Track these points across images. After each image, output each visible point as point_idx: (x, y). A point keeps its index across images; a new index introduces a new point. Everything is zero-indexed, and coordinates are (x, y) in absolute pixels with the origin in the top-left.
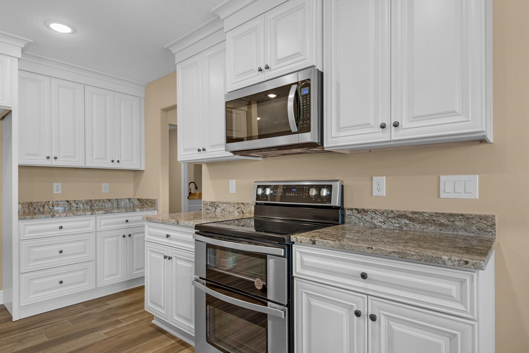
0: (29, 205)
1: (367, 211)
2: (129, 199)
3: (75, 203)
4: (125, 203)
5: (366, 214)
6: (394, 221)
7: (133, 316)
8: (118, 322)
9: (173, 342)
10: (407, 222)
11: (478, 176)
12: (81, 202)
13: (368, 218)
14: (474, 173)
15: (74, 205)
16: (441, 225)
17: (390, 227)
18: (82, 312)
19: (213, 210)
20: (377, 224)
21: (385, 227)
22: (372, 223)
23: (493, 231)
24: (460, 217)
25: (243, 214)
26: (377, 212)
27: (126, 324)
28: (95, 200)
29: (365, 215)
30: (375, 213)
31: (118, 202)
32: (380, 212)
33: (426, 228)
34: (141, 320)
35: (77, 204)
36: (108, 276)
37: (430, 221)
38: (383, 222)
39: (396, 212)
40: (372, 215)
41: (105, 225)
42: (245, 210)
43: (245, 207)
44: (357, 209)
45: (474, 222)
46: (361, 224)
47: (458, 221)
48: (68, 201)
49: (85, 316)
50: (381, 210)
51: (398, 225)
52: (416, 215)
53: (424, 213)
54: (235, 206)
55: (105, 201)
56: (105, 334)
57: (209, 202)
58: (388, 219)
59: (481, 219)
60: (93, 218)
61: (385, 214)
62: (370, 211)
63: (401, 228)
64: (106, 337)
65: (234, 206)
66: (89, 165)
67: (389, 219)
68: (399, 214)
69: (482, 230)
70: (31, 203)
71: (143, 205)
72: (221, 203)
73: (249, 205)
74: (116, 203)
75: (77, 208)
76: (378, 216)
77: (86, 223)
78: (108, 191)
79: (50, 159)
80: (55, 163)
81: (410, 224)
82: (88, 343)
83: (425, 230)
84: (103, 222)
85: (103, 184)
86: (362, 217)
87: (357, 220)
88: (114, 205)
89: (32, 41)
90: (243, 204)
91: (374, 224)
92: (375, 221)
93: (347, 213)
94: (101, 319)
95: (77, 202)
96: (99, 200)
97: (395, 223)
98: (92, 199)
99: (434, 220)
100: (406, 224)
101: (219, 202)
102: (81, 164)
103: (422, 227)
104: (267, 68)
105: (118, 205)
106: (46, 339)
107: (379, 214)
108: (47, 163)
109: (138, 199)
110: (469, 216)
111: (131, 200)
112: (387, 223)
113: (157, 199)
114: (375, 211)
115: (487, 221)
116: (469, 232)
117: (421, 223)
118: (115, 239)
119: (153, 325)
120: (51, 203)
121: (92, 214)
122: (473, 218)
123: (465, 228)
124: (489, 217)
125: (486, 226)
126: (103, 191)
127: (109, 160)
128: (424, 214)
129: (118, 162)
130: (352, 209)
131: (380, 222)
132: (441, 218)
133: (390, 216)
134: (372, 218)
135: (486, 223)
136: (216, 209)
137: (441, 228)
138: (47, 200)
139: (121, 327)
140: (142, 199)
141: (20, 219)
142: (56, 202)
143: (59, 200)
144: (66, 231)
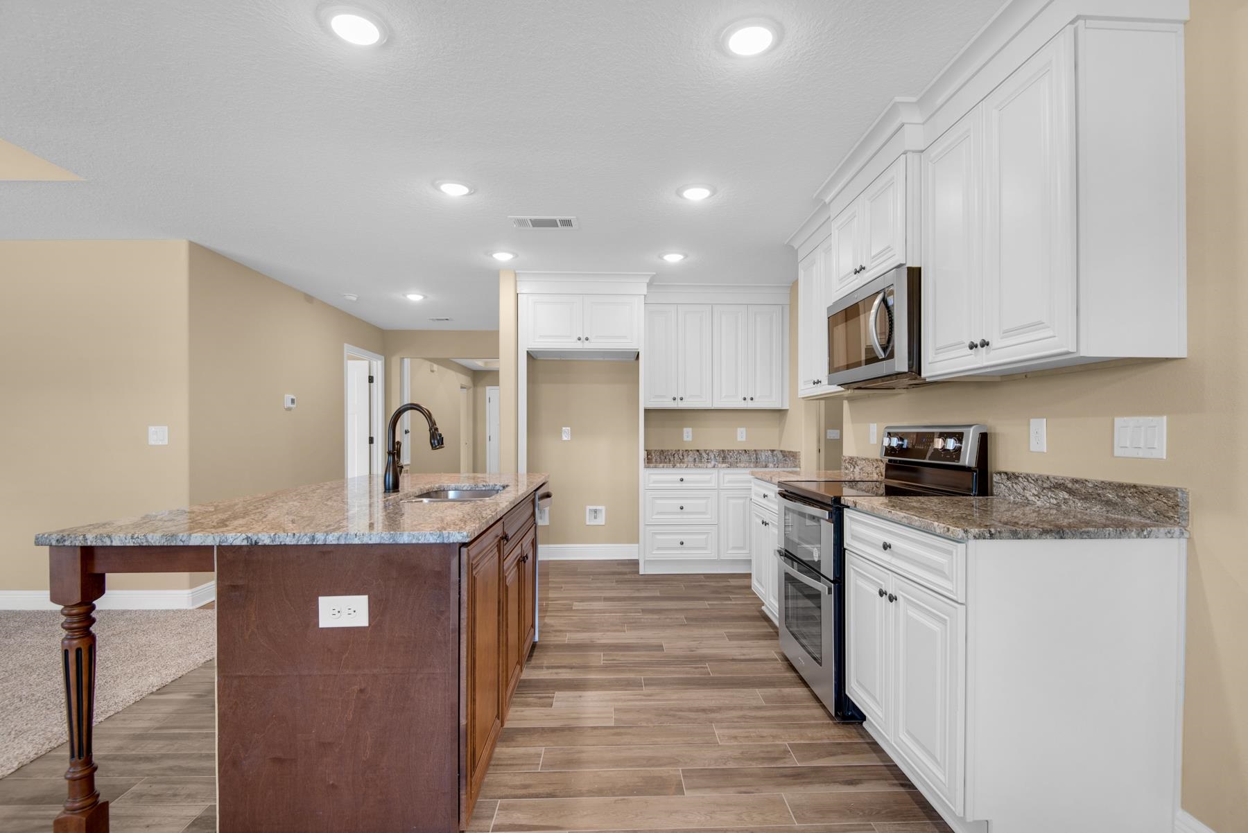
0: (660, 454)
1: (1018, 477)
2: (773, 451)
3: (706, 452)
4: (766, 456)
5: (1017, 481)
6: (1050, 493)
7: (747, 598)
8: (729, 599)
9: (772, 630)
10: (1066, 496)
11: (1165, 418)
12: (712, 451)
13: (1019, 489)
14: (1158, 412)
16: (1108, 503)
17: (1045, 505)
18: (700, 582)
19: (852, 470)
20: (1030, 498)
21: (1039, 503)
22: (1024, 496)
23: (1176, 516)
24: (1132, 490)
26: (1029, 479)
27: (734, 603)
28: (728, 450)
29: (1016, 483)
30: (1028, 481)
31: (757, 454)
32: (1033, 478)
33: (1090, 508)
34: (751, 604)
35: (708, 454)
36: (734, 548)
37: (1094, 496)
38: (1036, 495)
39: (1052, 480)
40: (1025, 483)
41: (729, 482)
44: (1006, 473)
45: (1151, 499)
46: (1012, 498)
47: (1129, 497)
48: (698, 451)
49: (701, 586)
50: (1034, 476)
51: (1055, 502)
52: (1077, 485)
53: (1086, 481)
55: (741, 451)
56: (709, 604)
58: (1042, 491)
59: (1160, 494)
60: (715, 471)
61: (1040, 483)
62: (1022, 476)
63: (1058, 505)
64: (708, 607)
66: (717, 405)
67: (1045, 491)
68: (1056, 483)
69: (1161, 514)
70: (662, 451)
71: (785, 460)
72: (860, 459)
74: (755, 455)
76: (1032, 485)
77: (708, 477)
78: (744, 439)
79: (676, 400)
80: (681, 406)
81: (1069, 499)
82: (691, 607)
83: (1088, 510)
84: (728, 478)
85: (738, 429)
86: (1013, 486)
87: (1006, 491)
88: (752, 458)
89: (655, 273)
91: (1027, 498)
92: (1028, 494)
93: (994, 479)
94: (713, 592)
95: (708, 452)
96: (733, 451)
97: (1051, 497)
98: (726, 448)
99: (1099, 495)
100: (1065, 499)
101: (857, 458)
102: (708, 405)
103: (1084, 506)
104: (862, 269)
105: (757, 459)
106: (658, 594)
107: (1032, 482)
108: (673, 406)
109: (781, 451)
110: (1143, 489)
111: (775, 452)
112: (1041, 497)
113: (799, 452)
114: (1027, 477)
115: (1168, 497)
116: (1144, 517)
117: (1083, 499)
118: (741, 501)
119: (762, 611)
120: (681, 452)
121: (714, 467)
122: (1148, 493)
123: (1139, 510)
124: (1169, 492)
125: (1166, 508)
126: (739, 439)
127: (741, 398)
128: (1087, 483)
129: (752, 399)
130: (1000, 473)
131: (1034, 495)
132: (1108, 491)
133: (1045, 485)
134: (1024, 489)
135: (1166, 501)
136: (854, 467)
137: (1108, 508)
138: (677, 449)
139: (728, 604)
140: (785, 452)
141: (645, 467)
142: (686, 451)
143: (689, 449)
144: (687, 485)
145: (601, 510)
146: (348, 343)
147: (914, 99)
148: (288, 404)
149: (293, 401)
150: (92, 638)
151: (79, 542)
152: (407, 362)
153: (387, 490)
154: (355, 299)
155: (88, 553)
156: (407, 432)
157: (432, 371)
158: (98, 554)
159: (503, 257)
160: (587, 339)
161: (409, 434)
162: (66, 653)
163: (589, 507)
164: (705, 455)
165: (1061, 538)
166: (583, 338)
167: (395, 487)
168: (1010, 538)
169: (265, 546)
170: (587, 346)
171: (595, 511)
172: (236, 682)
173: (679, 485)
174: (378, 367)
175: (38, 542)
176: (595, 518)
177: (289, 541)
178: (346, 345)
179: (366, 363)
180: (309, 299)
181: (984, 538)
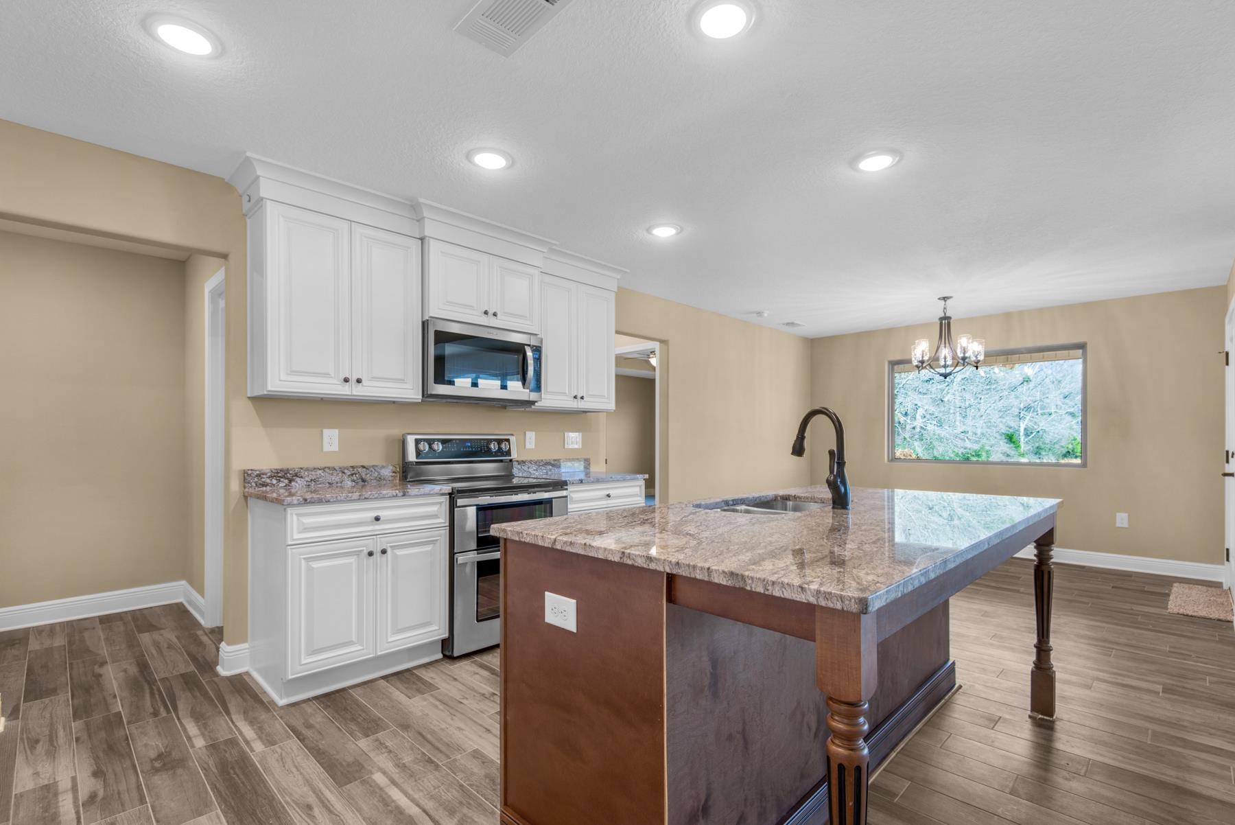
5: (525, 464)
10: (551, 467)
11: (581, 433)
13: (526, 468)
19: (282, 485)
20: (532, 472)
21: (537, 474)
22: (528, 472)
25: (363, 483)
29: (524, 466)
40: (529, 465)
42: (368, 476)
43: (368, 471)
44: (518, 461)
46: (521, 473)
50: (534, 461)
54: (346, 471)
57: (268, 471)
61: (537, 463)
62: (527, 461)
65: (344, 473)
72: (307, 469)
73: (376, 469)
76: (533, 465)
86: (522, 468)
90: (363, 467)
92: (530, 470)
101: (301, 468)
104: (495, 314)
112: (538, 470)
114: (531, 462)
131: (534, 470)
133: (540, 464)
134: (529, 468)
136: (291, 481)
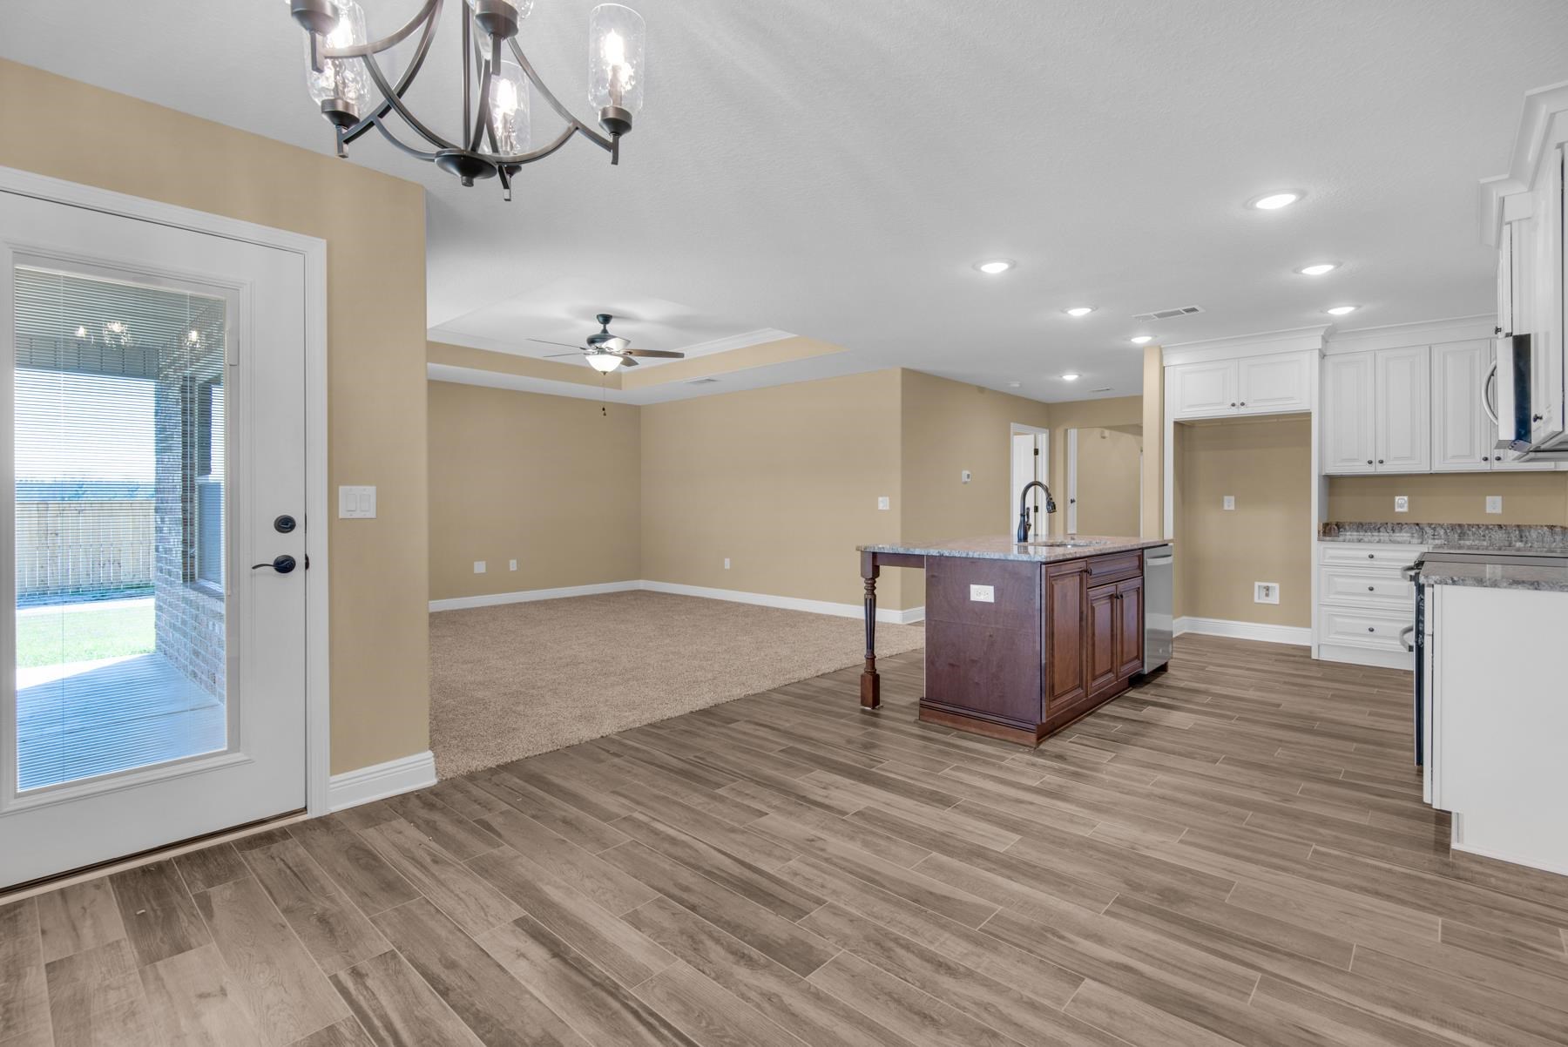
0: (1358, 527)
2: (1551, 528)
3: (1430, 527)
4: (1539, 533)
12: (1441, 526)
15: (1430, 532)
28: (1469, 525)
31: (1521, 531)
35: (1434, 529)
48: (1418, 524)
55: (1490, 527)
66: (1438, 467)
74: (1517, 532)
75: (1434, 535)
79: (1374, 463)
80: (1381, 469)
85: (1489, 497)
88: (1511, 534)
89: (1326, 328)
95: (1433, 526)
96: (1478, 525)
98: (1464, 522)
102: (1425, 468)
105: (1521, 536)
108: (1370, 470)
120: (1388, 526)
121: (1421, 543)
126: (1489, 510)
127: (1478, 458)
129: (1499, 459)
138: (1384, 522)
141: (1319, 540)
142: (1398, 524)
143: (1403, 522)
144: (1378, 563)
145: (1274, 588)
146: (1014, 422)
147: (1507, 176)
148: (965, 479)
149: (968, 476)
150: (875, 596)
151: (872, 551)
152: (1073, 433)
153: (1020, 540)
154: (1017, 385)
155: (875, 555)
156: (1072, 501)
157: (1104, 438)
158: (878, 556)
159: (1141, 340)
160: (1243, 404)
161: (1076, 503)
162: (866, 600)
163: (1257, 584)
164: (1427, 529)
165: (1536, 589)
166: (1238, 404)
167: (1025, 538)
168: (1475, 586)
169: (946, 557)
170: (1243, 411)
171: (1267, 589)
172: (933, 623)
173: (1369, 562)
174: (1043, 440)
175: (857, 550)
176: (1267, 595)
177: (957, 555)
178: (1012, 424)
179: (1031, 437)
180: (981, 390)
181: (1446, 584)
